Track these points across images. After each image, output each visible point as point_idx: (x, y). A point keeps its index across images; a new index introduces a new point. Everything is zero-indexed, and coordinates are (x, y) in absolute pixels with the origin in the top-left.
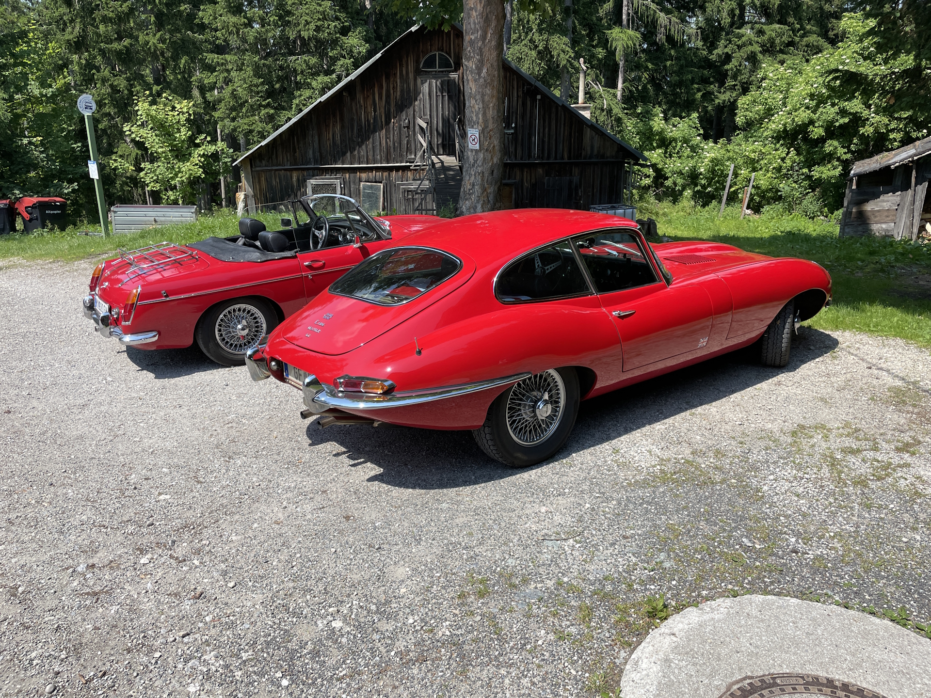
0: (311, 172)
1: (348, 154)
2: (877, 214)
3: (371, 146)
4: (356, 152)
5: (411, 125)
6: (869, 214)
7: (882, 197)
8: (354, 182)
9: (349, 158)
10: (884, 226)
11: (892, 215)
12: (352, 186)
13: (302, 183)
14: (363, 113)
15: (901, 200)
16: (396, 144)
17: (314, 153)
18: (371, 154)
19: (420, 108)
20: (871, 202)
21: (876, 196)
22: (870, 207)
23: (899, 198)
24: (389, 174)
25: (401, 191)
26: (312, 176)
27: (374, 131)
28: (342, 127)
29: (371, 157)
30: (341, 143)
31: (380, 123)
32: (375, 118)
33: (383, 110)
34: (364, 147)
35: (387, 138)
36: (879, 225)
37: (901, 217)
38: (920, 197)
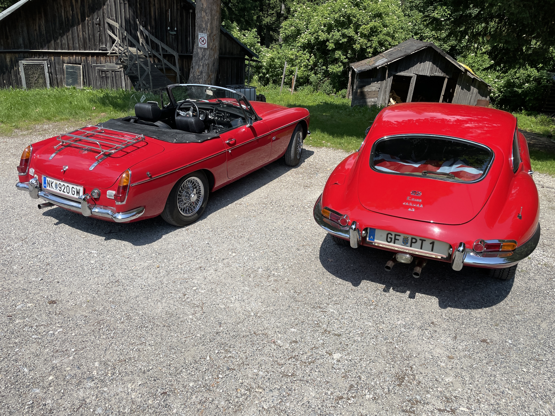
0: (22, 55)
1: (53, 42)
2: (369, 93)
3: (70, 36)
4: (59, 41)
5: (102, 23)
6: (366, 93)
7: (372, 84)
8: (59, 64)
9: (53, 45)
10: (373, 100)
11: (376, 94)
12: (57, 66)
13: (14, 63)
14: (63, 11)
15: (381, 86)
16: (91, 37)
17: (24, 40)
18: (71, 42)
19: (108, 11)
20: (367, 87)
21: (369, 83)
22: (366, 89)
23: (380, 85)
24: (86, 59)
25: (96, 71)
26: (24, 58)
27: (73, 26)
28: (47, 21)
29: (71, 45)
30: (46, 33)
31: (77, 20)
32: (73, 16)
33: (79, 11)
34: (65, 37)
35: (83, 32)
36: (370, 99)
37: (380, 95)
38: (389, 84)
